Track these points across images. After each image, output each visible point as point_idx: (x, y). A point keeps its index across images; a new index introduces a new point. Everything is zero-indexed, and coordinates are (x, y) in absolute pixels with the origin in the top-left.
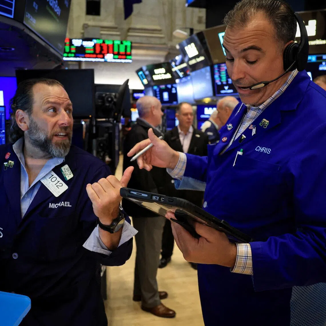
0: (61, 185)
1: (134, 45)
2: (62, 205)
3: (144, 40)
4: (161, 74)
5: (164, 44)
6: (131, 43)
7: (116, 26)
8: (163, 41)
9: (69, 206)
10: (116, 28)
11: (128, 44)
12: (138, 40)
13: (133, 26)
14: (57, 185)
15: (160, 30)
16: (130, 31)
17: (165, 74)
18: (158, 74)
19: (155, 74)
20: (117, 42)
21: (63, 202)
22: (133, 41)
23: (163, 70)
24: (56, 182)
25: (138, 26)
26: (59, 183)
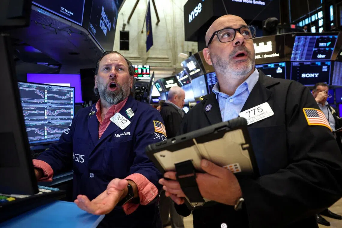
0: (126, 121)
1: (151, 68)
2: (124, 134)
3: (157, 65)
4: (171, 84)
5: (171, 66)
6: (150, 67)
7: (140, 56)
8: (170, 64)
9: (130, 135)
10: (139, 58)
11: (148, 67)
12: (153, 64)
13: (150, 56)
14: (123, 122)
15: (168, 58)
16: (149, 59)
17: (174, 83)
18: (169, 84)
19: (167, 84)
20: (141, 66)
21: (125, 132)
22: (151, 66)
23: (172, 81)
24: (122, 120)
25: (154, 56)
26: (125, 120)
